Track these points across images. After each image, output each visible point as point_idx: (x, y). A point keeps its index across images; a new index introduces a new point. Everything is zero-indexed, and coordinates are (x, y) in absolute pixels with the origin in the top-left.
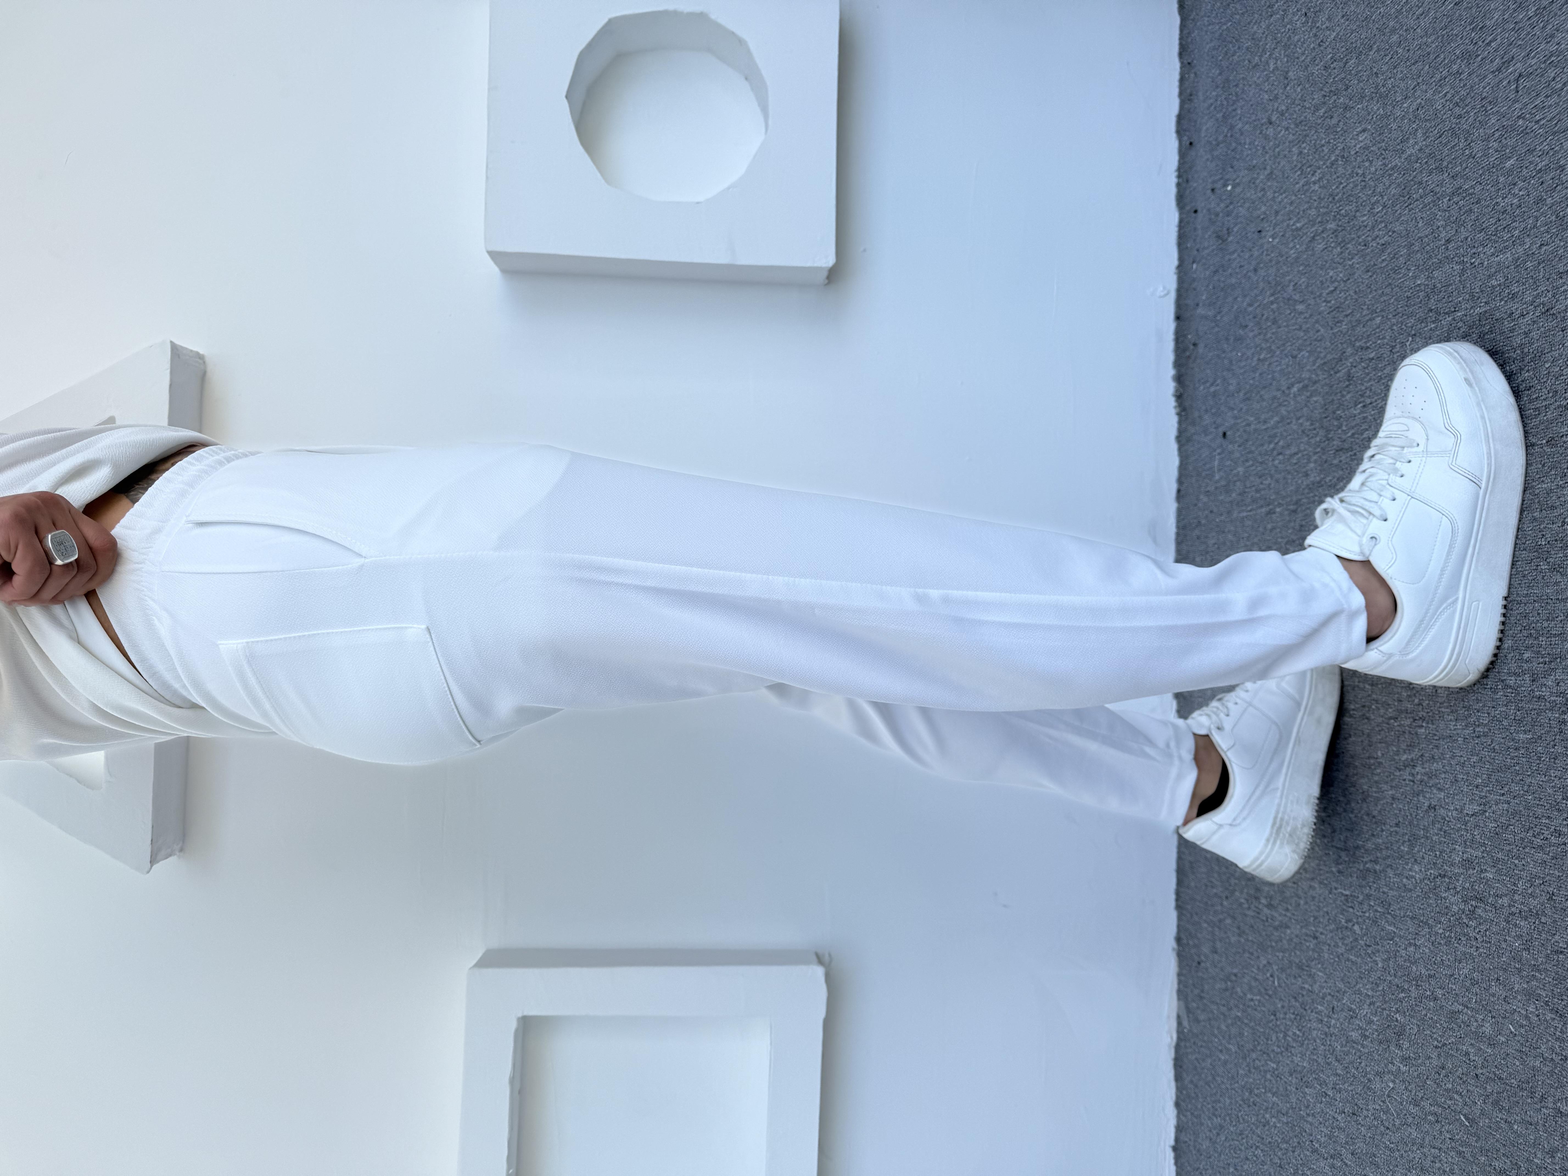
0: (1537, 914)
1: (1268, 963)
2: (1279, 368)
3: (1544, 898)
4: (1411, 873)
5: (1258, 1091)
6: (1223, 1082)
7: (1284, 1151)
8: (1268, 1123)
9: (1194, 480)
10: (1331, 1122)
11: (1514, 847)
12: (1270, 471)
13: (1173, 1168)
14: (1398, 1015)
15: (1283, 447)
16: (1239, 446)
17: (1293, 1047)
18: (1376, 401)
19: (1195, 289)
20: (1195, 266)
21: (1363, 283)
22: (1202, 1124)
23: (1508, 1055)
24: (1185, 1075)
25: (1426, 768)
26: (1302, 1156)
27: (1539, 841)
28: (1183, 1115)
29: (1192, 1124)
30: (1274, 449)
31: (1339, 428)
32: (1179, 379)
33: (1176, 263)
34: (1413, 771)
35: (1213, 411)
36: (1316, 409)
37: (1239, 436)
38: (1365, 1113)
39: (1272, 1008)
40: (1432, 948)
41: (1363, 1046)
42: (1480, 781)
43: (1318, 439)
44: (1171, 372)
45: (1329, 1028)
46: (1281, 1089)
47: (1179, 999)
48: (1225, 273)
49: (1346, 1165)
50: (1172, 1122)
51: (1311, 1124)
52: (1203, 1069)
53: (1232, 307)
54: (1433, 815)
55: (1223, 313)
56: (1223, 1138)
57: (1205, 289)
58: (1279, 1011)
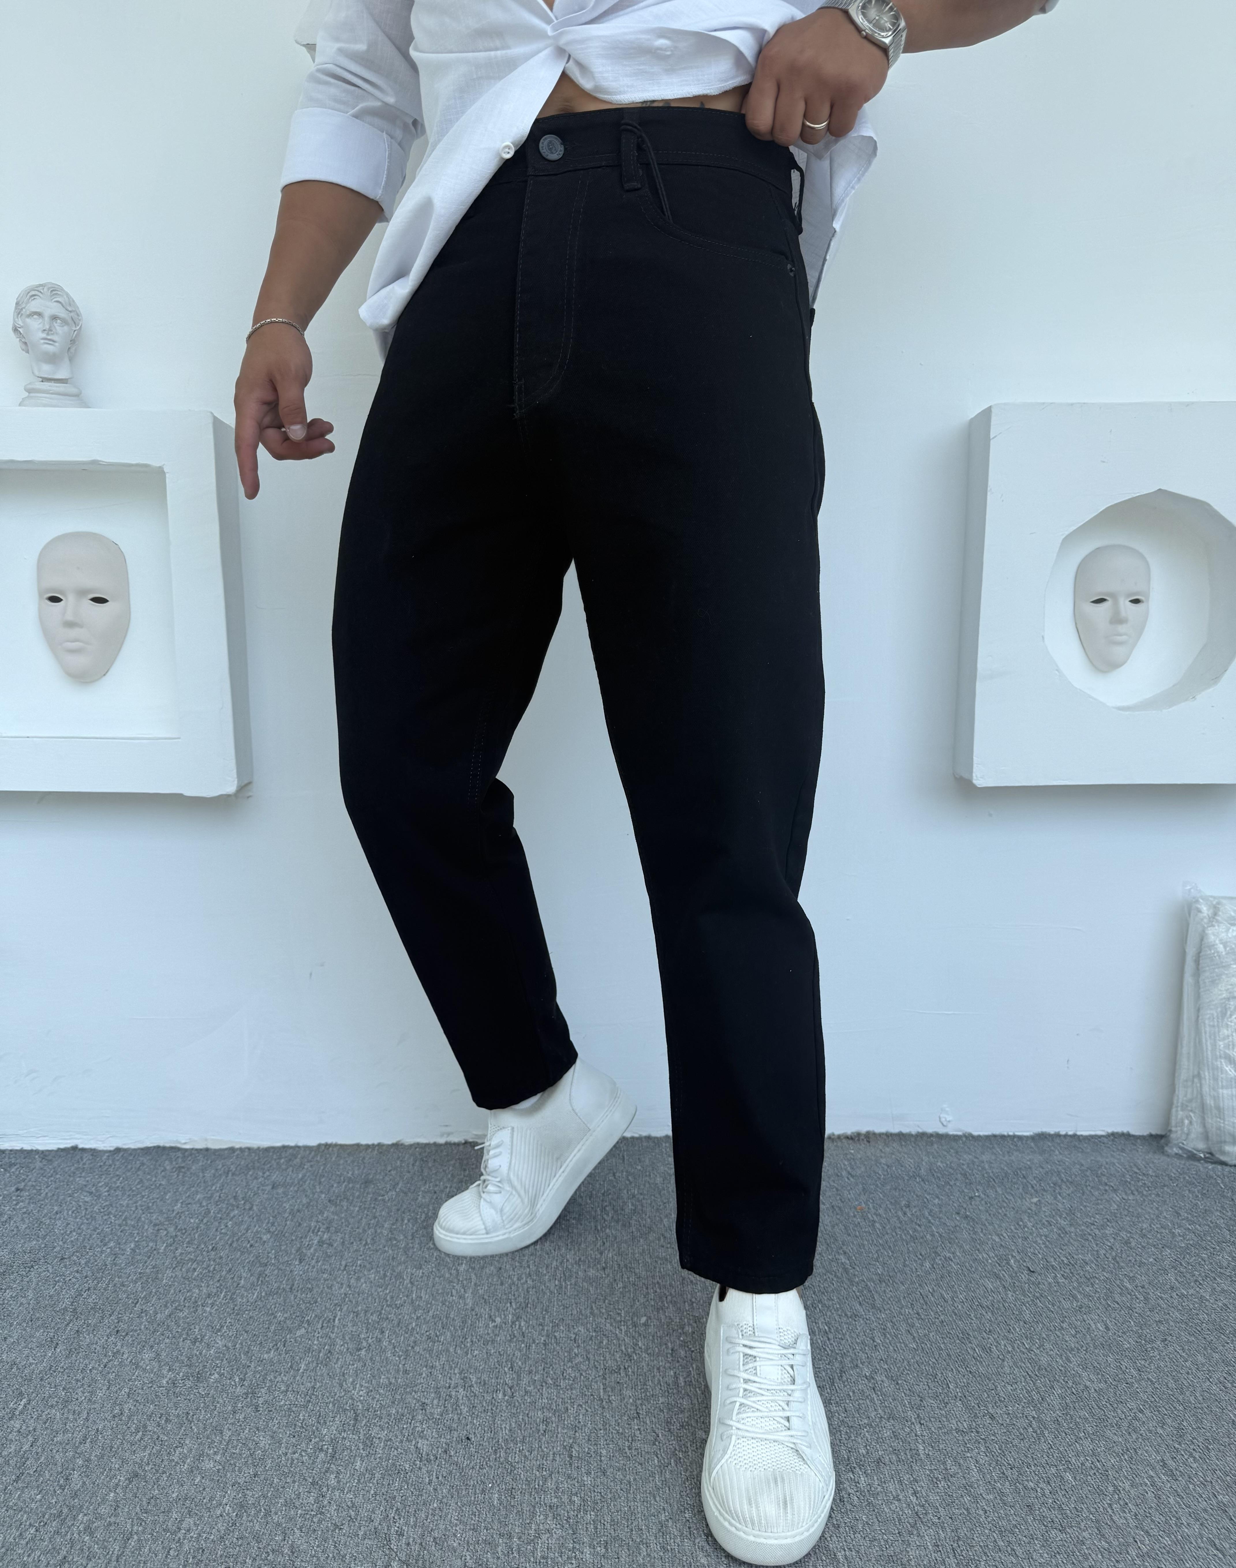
8: (105, 1245)
13: (54, 1147)
14: (216, 1376)
18: (831, 1344)
25: (463, 1400)
26: (74, 1280)
27: (393, 1514)
28: (108, 1156)
29: (101, 1166)
33: (976, 1133)
34: (460, 1387)
38: (119, 1343)
41: (185, 1340)
44: (862, 1129)
45: (202, 1305)
47: (225, 1149)
49: (68, 1325)
50: (101, 1146)
51: (106, 1289)
54: (416, 1408)
55: (922, 1183)
56: (87, 1199)
57: (947, 1165)
58: (217, 1254)
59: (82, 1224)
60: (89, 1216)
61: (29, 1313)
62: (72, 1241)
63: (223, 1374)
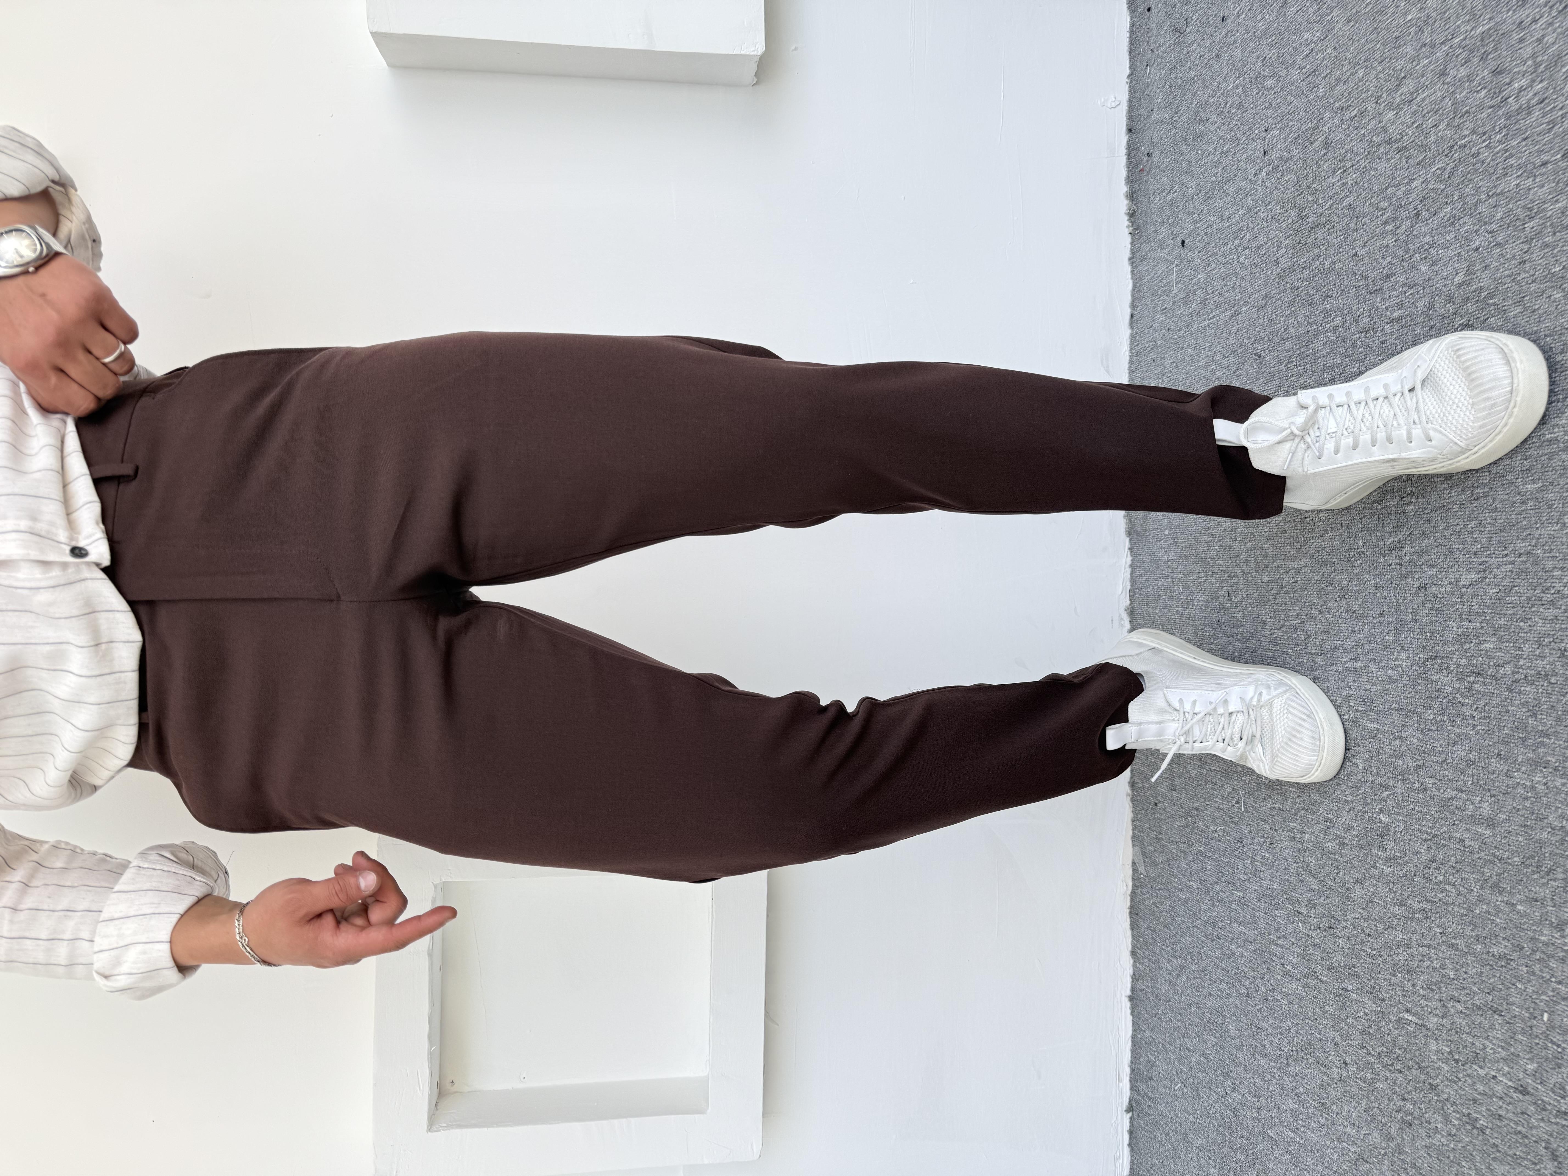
0: (1546, 675)
1: (1234, 789)
2: (1245, 156)
3: (1554, 658)
4: (1396, 663)
5: (1223, 924)
6: (1183, 921)
7: (1252, 979)
9: (1148, 300)
10: (1304, 940)
11: (1519, 609)
12: (1236, 269)
13: (1129, 1019)
14: (1382, 815)
15: (1249, 241)
16: (1199, 252)
17: (1261, 871)
18: (1358, 162)
19: (1149, 95)
20: (1148, 70)
21: (1343, 36)
22: (1161, 968)
23: (1510, 832)
24: (1141, 922)
25: (1415, 547)
26: (1272, 981)
27: (1549, 596)
28: (1140, 963)
29: (1150, 970)
30: (1239, 245)
31: (1315, 203)
32: (1132, 196)
33: (1127, 71)
34: (1400, 553)
35: (1170, 221)
36: (1288, 189)
37: (1200, 241)
38: (1344, 924)
39: (1238, 836)
40: (1421, 736)
41: (1341, 855)
42: (1479, 546)
43: (1290, 221)
44: (1124, 189)
45: (1302, 844)
46: (1248, 917)
47: (1134, 845)
48: (1183, 68)
49: (1321, 981)
50: (1130, 972)
51: (1282, 947)
52: (1162, 912)
53: (1192, 103)
54: (1423, 595)
55: (1182, 111)
57: (1161, 91)
58: (1246, 837)
59: (1211, 980)
61: (1308, 1023)
62: (1230, 988)
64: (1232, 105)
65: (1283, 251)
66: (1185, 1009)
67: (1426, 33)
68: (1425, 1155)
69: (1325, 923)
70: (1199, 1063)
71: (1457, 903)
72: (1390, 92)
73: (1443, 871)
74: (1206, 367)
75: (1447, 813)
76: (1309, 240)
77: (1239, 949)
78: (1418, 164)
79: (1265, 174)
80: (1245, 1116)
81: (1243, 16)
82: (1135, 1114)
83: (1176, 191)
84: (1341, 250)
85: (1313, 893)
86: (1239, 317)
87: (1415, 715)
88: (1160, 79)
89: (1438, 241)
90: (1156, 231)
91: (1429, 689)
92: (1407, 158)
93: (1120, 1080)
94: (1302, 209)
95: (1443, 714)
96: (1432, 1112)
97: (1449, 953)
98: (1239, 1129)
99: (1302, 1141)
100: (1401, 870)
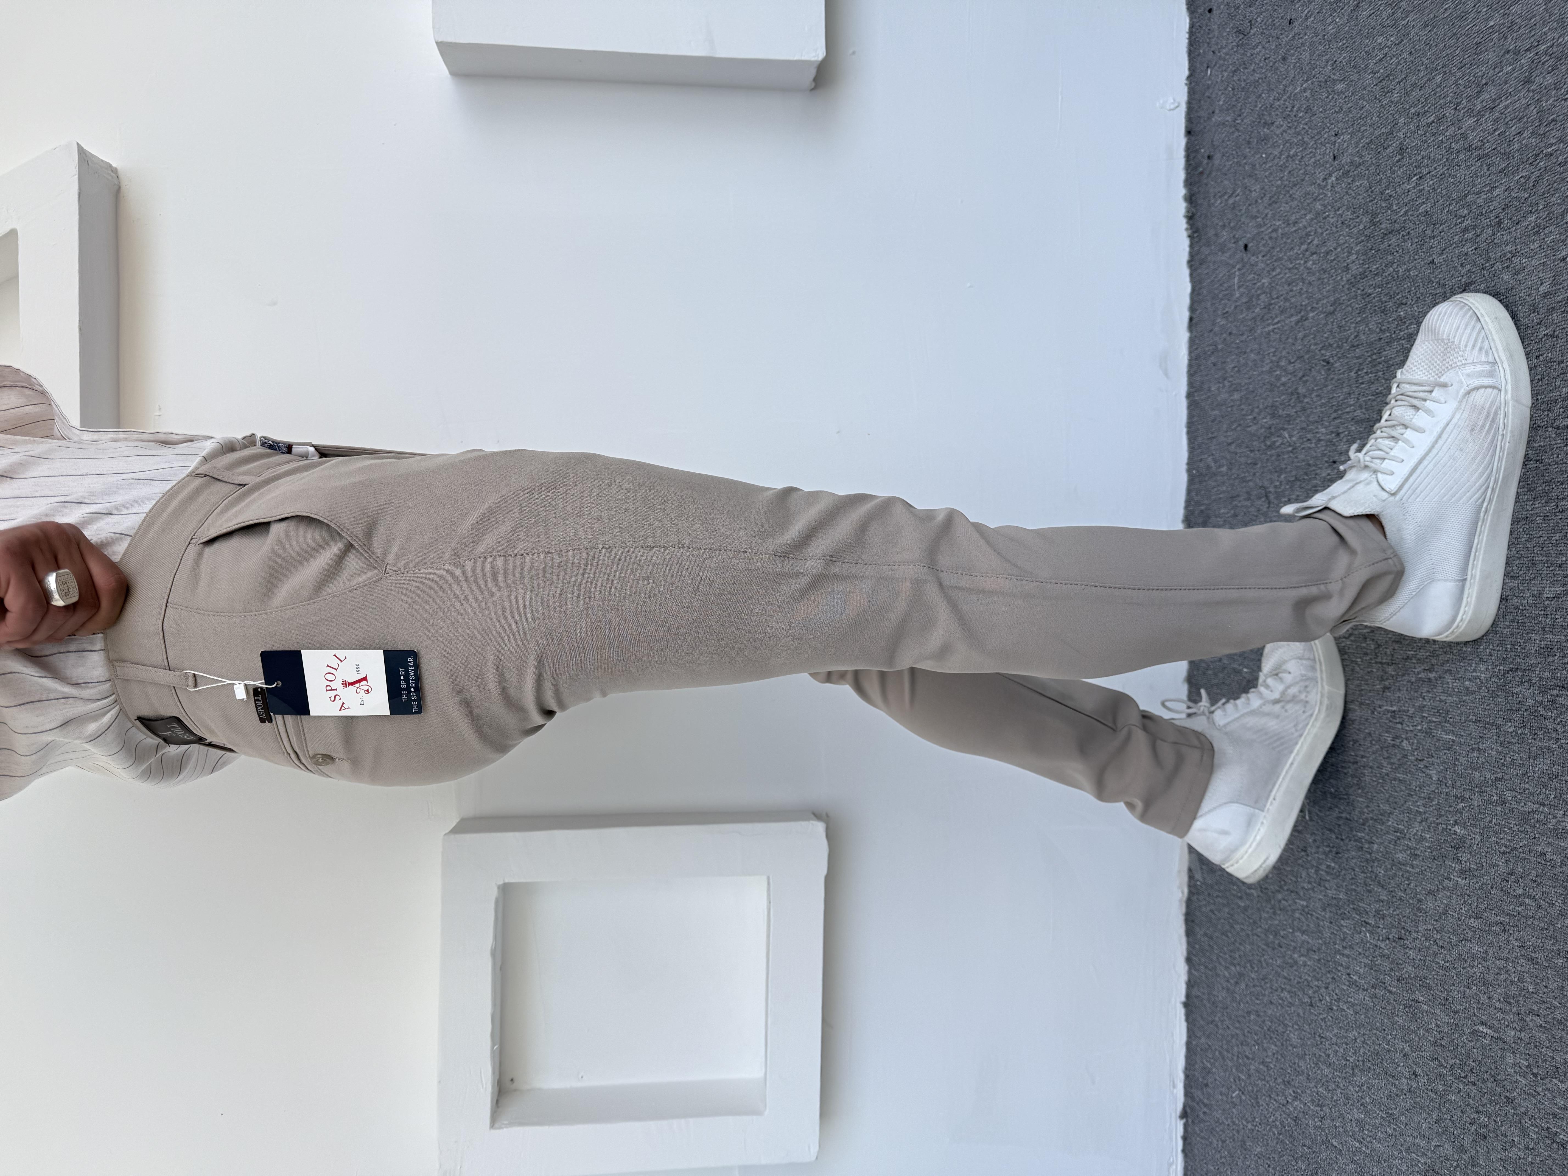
2: (1313, 160)
4: (1474, 674)
5: (1285, 932)
6: (1242, 930)
7: (1315, 989)
8: (1296, 962)
9: (1209, 305)
10: (1371, 950)
12: (1302, 274)
13: (1184, 1025)
14: (1456, 827)
15: (1317, 246)
16: (1263, 256)
17: (1326, 880)
18: (1435, 169)
19: (1209, 97)
20: (1209, 72)
21: (1419, 41)
22: (1218, 975)
24: (1197, 929)
26: (1337, 991)
28: (1195, 970)
29: (1206, 977)
30: (1307, 250)
31: (1388, 209)
32: (1190, 199)
33: (1186, 73)
35: (1232, 225)
36: (1359, 194)
37: (1264, 245)
38: (1415, 935)
40: (1500, 749)
41: (1412, 866)
42: (1564, 559)
43: (1361, 227)
44: (1182, 192)
45: (1370, 854)
46: (1312, 926)
48: (1246, 71)
49: (1390, 992)
50: (1184, 978)
51: (1348, 956)
52: (1219, 919)
53: (1256, 106)
55: (1245, 114)
56: (1243, 986)
57: (1223, 93)
58: (1310, 846)
59: (1271, 988)
60: (1263, 983)
61: (1375, 1034)
62: (1291, 997)
63: (1456, 822)
64: (1299, 110)
65: (1354, 257)
66: (1244, 1017)
67: (1510, 40)
68: (1501, 1168)
69: (1394, 934)
70: (1257, 1071)
71: (1537, 917)
72: (1469, 98)
73: (1523, 884)
74: (1271, 371)
75: (1527, 827)
76: (1382, 247)
77: (1302, 958)
78: (1500, 172)
79: (1333, 179)
80: (1307, 1125)
81: (1312, 19)
82: (1190, 1121)
83: (1238, 195)
84: (1416, 257)
85: (1382, 904)
86: (1306, 323)
87: (1494, 727)
88: (1222, 81)
89: (1521, 250)
90: (1216, 235)
91: (1510, 702)
92: (1489, 166)
93: (1174, 1086)
94: (1374, 215)
95: (1524, 727)
96: (1508, 1125)
97: (1528, 967)
98: (1300, 1137)
99: (1368, 1152)
100: (1477, 882)
